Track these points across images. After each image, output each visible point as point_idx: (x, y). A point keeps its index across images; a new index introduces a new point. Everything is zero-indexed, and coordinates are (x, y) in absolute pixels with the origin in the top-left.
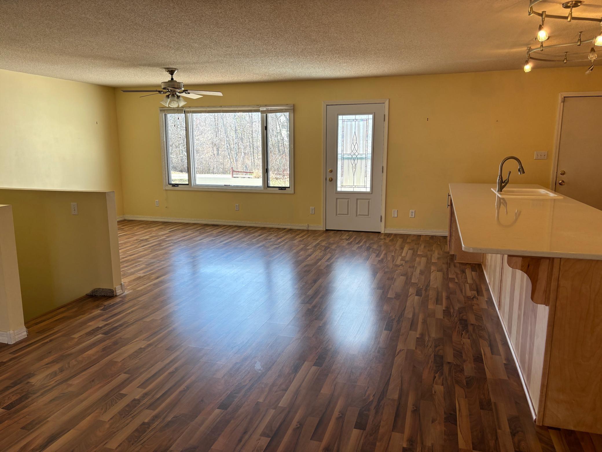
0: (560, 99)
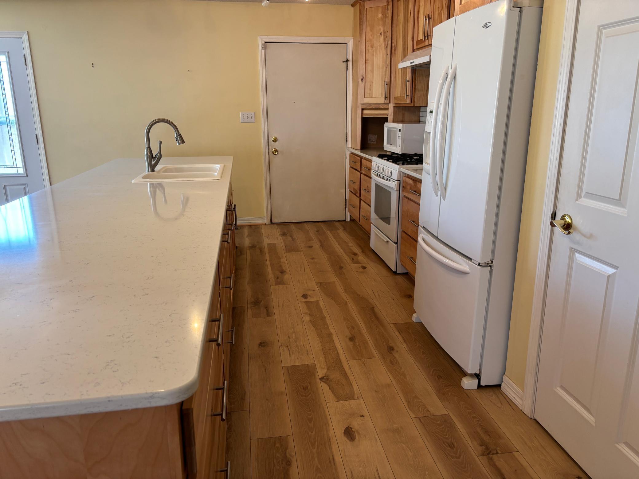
0: (260, 46)
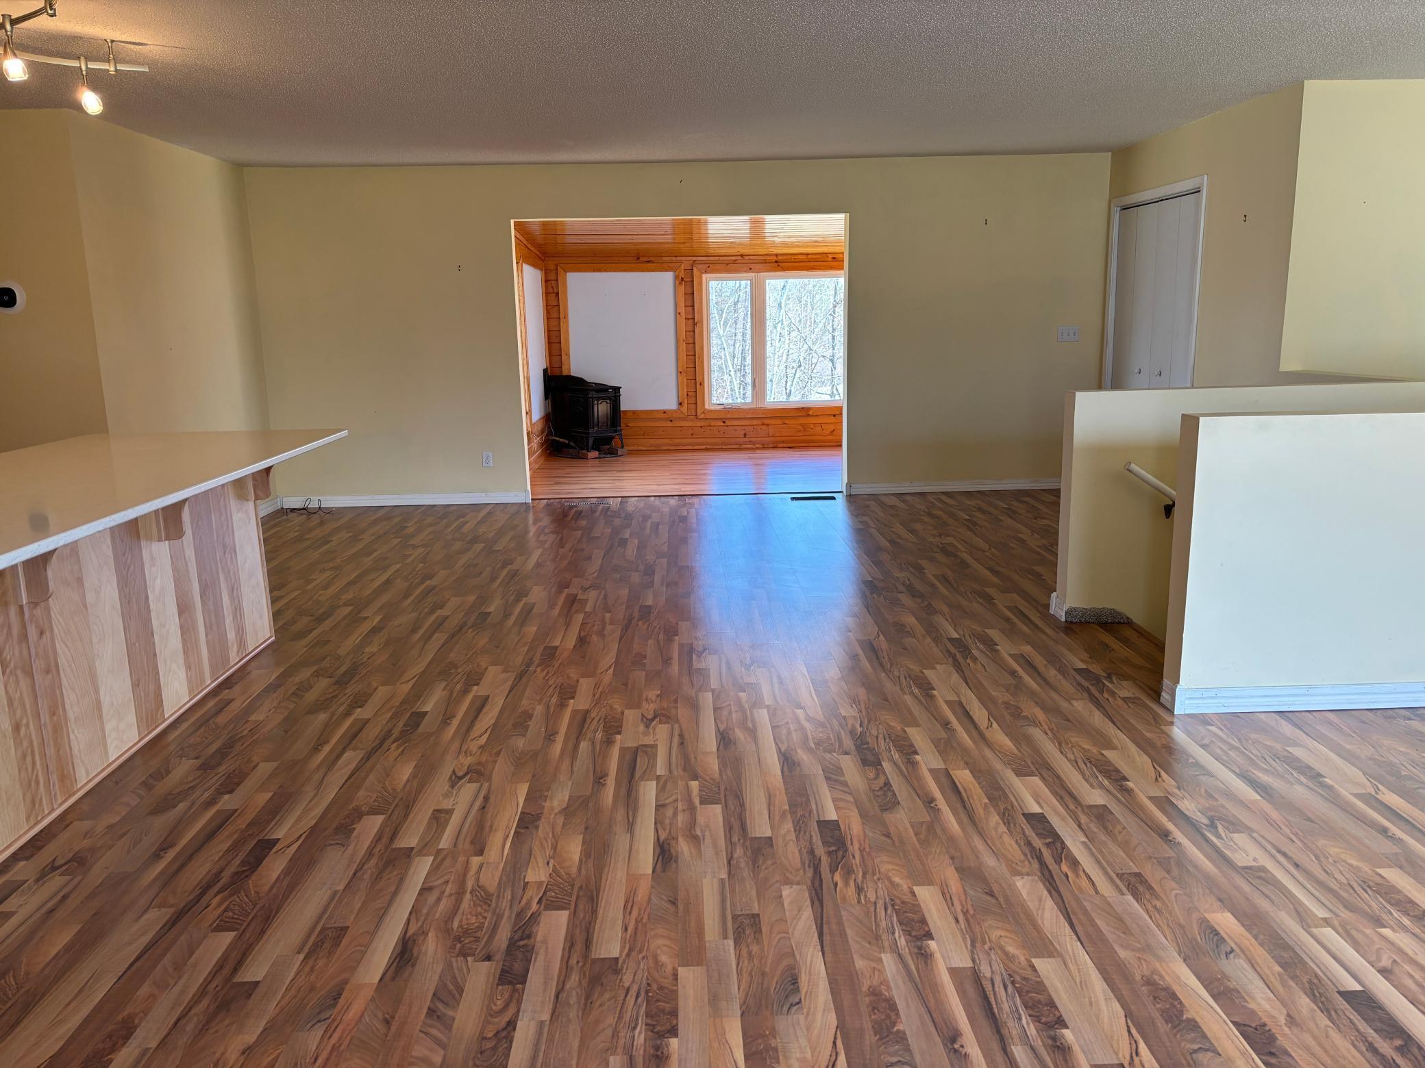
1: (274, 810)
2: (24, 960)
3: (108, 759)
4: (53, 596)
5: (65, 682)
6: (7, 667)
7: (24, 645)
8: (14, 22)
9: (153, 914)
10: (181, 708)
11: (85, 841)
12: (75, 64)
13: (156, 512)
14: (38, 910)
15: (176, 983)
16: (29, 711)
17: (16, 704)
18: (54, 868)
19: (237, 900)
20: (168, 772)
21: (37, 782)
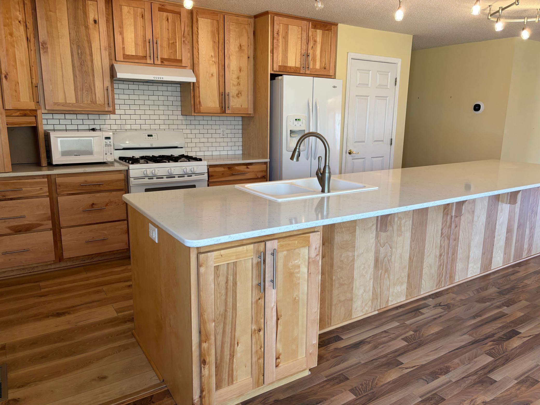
1: (523, 321)
2: (423, 330)
3: (467, 276)
4: (463, 215)
5: (459, 245)
6: (443, 235)
7: (450, 229)
8: (503, 9)
9: (466, 336)
10: (497, 268)
11: (452, 301)
12: (522, 20)
13: (508, 193)
14: (432, 316)
15: (467, 364)
16: (446, 251)
17: (442, 248)
18: (440, 305)
19: (498, 347)
20: (486, 289)
21: (442, 275)
